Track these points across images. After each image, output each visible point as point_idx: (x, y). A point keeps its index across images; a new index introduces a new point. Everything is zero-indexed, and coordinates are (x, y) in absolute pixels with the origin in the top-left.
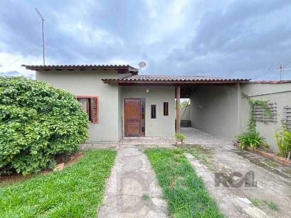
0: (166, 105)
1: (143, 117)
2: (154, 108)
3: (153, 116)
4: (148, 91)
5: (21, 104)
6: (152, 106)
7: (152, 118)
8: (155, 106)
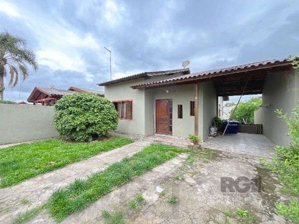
0: (192, 104)
1: (171, 117)
2: (180, 108)
3: (180, 116)
4: (168, 92)
5: (78, 106)
7: (179, 118)
8: (181, 106)
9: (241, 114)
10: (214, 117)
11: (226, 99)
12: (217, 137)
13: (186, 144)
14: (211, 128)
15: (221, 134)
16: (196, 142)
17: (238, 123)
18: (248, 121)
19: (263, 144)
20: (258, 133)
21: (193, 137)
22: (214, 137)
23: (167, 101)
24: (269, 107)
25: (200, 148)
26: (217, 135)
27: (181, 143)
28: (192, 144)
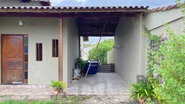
0: (55, 43)
1: (26, 59)
2: (39, 47)
3: (39, 57)
4: (21, 24)
6: (37, 44)
7: (37, 60)
8: (41, 45)
9: (98, 54)
10: (77, 58)
11: (86, 39)
12: (80, 80)
13: (47, 93)
14: (74, 71)
15: (84, 76)
16: (60, 89)
17: (97, 64)
18: (103, 61)
19: (117, 82)
20: (111, 72)
21: (57, 84)
22: (78, 80)
23: (21, 37)
24: (120, 48)
25: (65, 96)
26: (80, 77)
27: (40, 93)
28: (56, 93)
